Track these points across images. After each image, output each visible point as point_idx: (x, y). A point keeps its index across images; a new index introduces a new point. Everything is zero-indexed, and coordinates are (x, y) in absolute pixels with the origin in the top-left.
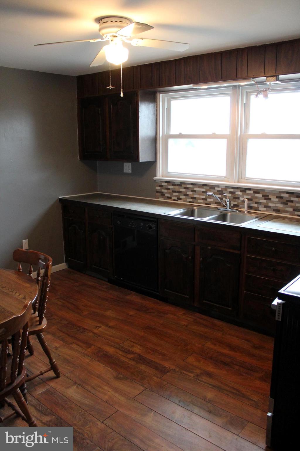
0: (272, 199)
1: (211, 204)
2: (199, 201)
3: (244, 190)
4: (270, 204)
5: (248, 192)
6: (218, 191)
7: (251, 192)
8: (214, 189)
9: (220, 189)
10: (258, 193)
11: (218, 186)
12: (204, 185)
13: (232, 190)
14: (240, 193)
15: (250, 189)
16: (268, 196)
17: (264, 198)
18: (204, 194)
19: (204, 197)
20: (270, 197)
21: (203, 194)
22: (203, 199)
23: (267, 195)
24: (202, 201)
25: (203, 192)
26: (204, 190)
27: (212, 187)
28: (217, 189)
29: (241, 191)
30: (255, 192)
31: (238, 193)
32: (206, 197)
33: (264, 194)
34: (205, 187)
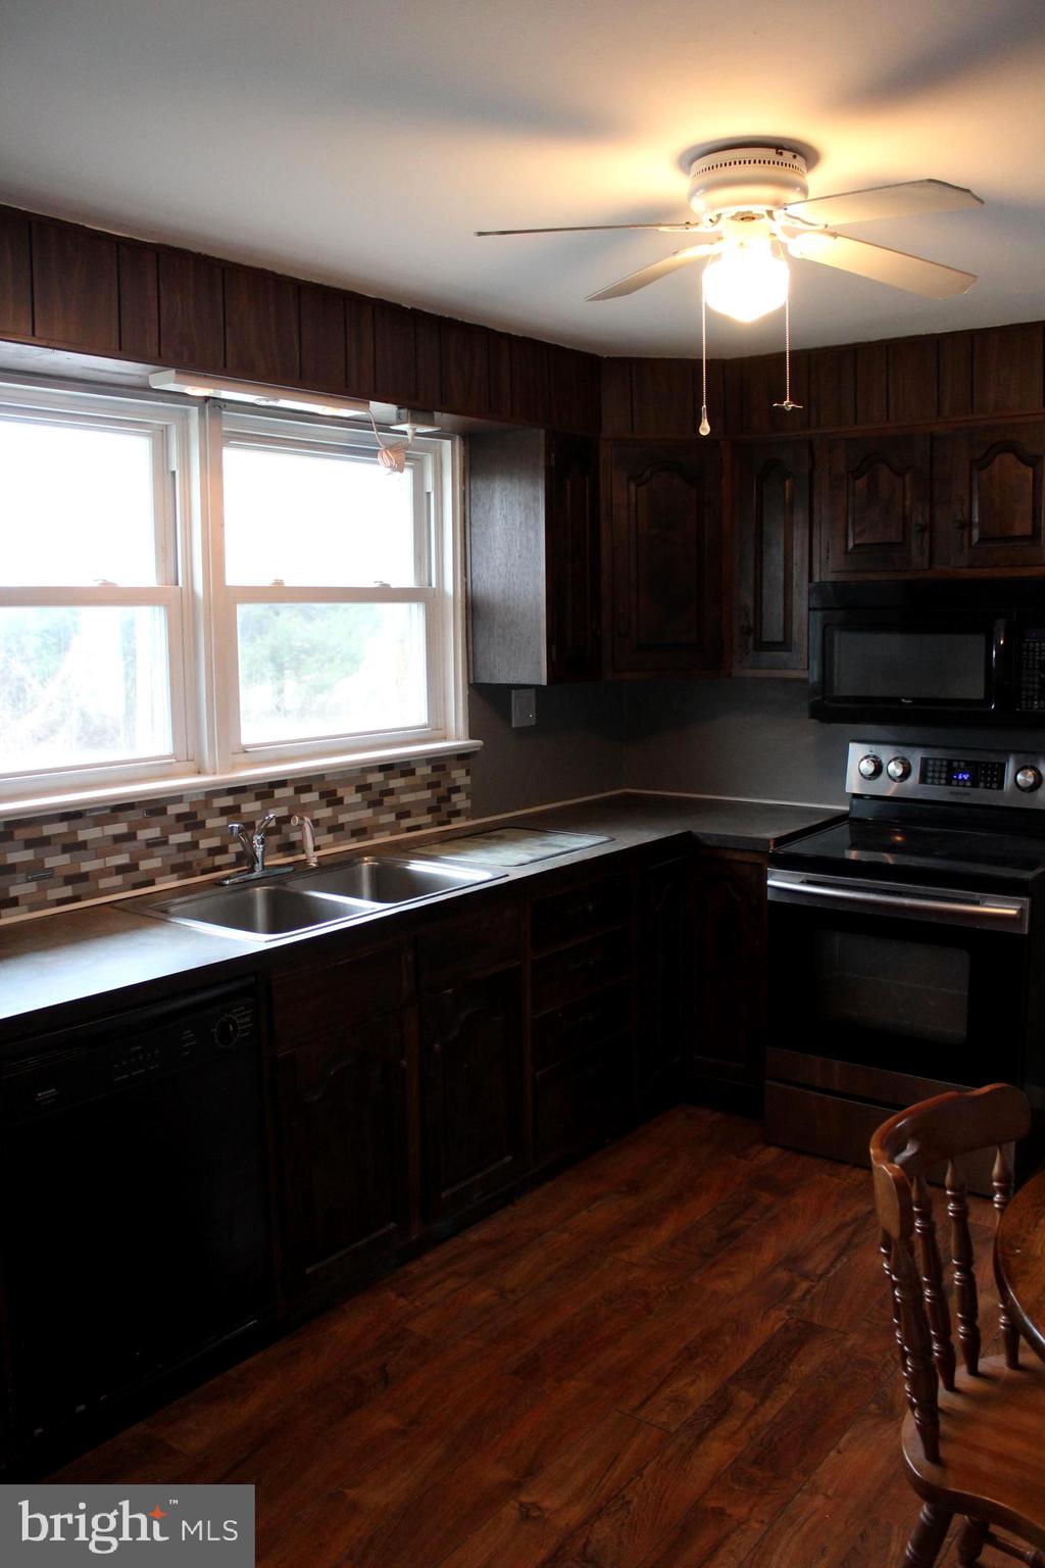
0: (347, 801)
1: (157, 880)
2: (104, 883)
3: (266, 790)
4: (343, 818)
5: (279, 793)
6: (180, 817)
7: (288, 792)
8: (163, 811)
9: (183, 808)
10: (308, 789)
11: (178, 799)
12: (120, 808)
13: (228, 801)
14: (255, 806)
15: (282, 784)
16: (334, 792)
17: (324, 801)
18: (126, 845)
19: (123, 859)
20: (340, 794)
21: (119, 846)
22: (120, 870)
23: (332, 788)
24: (117, 880)
25: (118, 839)
26: (121, 828)
27: (154, 807)
28: (173, 810)
29: (259, 797)
30: (299, 790)
31: (250, 807)
32: (131, 858)
33: (325, 787)
34: (122, 815)
